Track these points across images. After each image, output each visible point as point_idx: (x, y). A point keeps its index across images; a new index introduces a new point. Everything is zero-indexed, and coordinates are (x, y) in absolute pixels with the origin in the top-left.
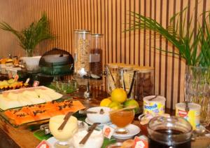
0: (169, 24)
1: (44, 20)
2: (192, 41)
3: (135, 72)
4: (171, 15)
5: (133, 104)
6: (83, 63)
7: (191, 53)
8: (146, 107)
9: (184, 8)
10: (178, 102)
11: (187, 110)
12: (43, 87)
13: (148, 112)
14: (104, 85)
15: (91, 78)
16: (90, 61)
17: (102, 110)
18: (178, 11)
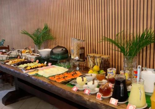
0: (116, 37)
1: (47, 28)
2: (125, 46)
3: (102, 58)
4: (116, 33)
5: (102, 72)
6: (77, 54)
7: (125, 51)
8: (108, 73)
9: (122, 31)
10: (121, 70)
11: (125, 73)
12: (54, 66)
13: (109, 75)
14: (86, 64)
15: (80, 61)
16: (80, 53)
17: (91, 75)
18: (119, 31)
